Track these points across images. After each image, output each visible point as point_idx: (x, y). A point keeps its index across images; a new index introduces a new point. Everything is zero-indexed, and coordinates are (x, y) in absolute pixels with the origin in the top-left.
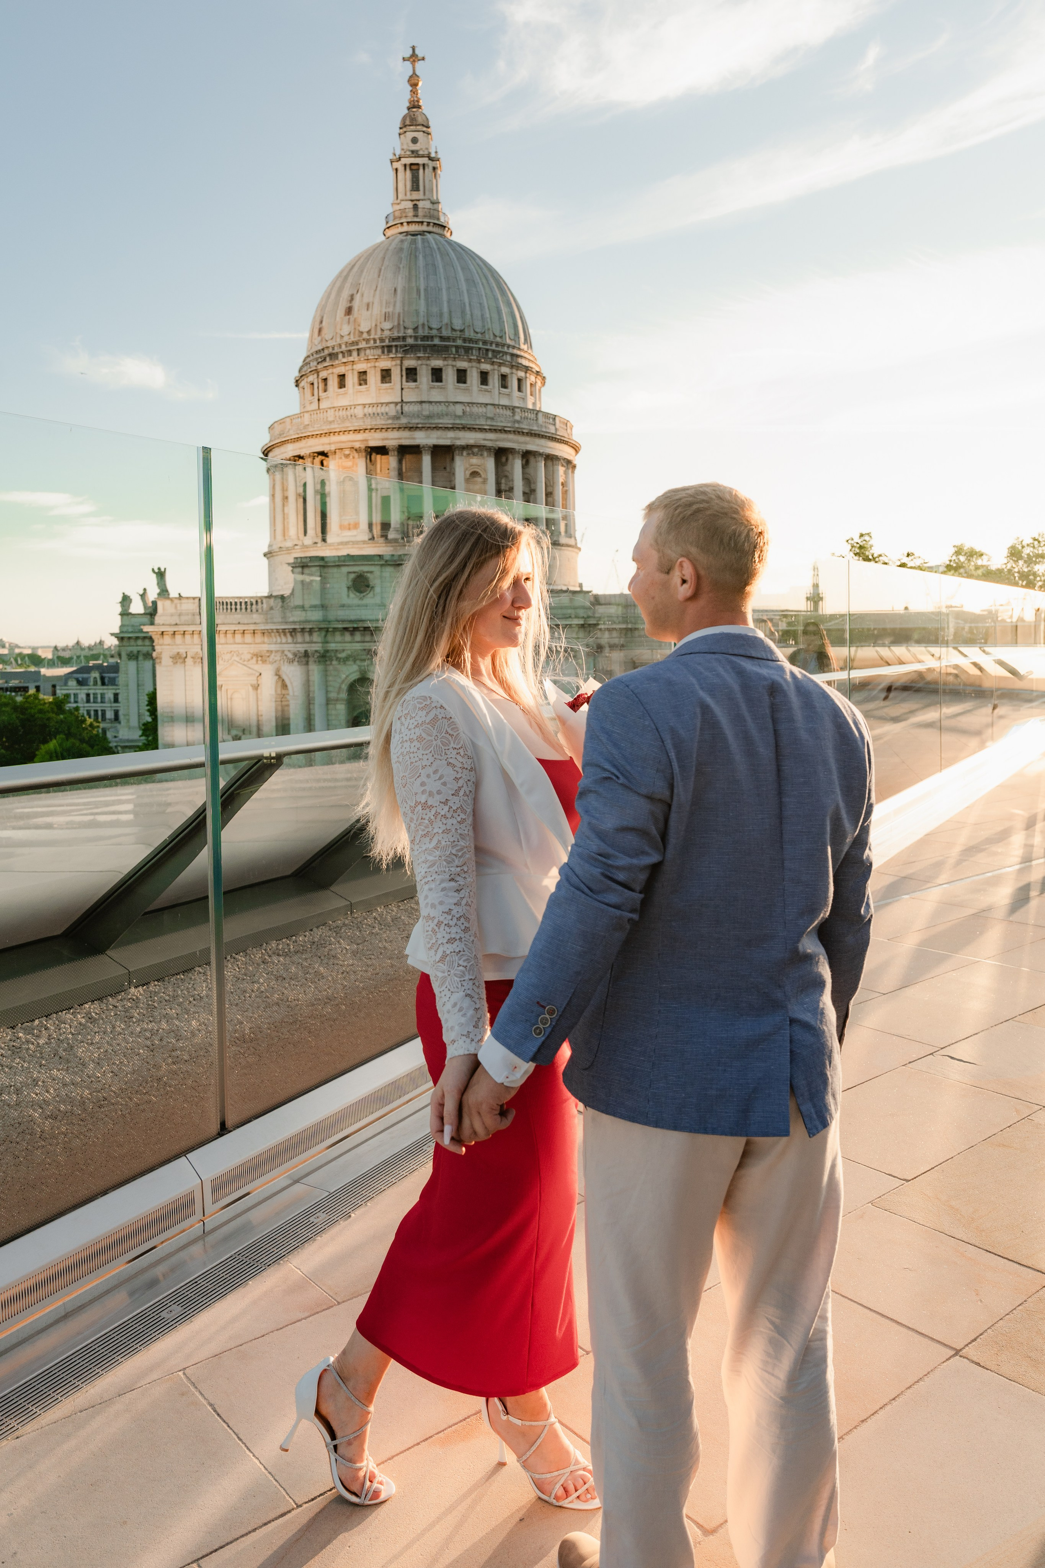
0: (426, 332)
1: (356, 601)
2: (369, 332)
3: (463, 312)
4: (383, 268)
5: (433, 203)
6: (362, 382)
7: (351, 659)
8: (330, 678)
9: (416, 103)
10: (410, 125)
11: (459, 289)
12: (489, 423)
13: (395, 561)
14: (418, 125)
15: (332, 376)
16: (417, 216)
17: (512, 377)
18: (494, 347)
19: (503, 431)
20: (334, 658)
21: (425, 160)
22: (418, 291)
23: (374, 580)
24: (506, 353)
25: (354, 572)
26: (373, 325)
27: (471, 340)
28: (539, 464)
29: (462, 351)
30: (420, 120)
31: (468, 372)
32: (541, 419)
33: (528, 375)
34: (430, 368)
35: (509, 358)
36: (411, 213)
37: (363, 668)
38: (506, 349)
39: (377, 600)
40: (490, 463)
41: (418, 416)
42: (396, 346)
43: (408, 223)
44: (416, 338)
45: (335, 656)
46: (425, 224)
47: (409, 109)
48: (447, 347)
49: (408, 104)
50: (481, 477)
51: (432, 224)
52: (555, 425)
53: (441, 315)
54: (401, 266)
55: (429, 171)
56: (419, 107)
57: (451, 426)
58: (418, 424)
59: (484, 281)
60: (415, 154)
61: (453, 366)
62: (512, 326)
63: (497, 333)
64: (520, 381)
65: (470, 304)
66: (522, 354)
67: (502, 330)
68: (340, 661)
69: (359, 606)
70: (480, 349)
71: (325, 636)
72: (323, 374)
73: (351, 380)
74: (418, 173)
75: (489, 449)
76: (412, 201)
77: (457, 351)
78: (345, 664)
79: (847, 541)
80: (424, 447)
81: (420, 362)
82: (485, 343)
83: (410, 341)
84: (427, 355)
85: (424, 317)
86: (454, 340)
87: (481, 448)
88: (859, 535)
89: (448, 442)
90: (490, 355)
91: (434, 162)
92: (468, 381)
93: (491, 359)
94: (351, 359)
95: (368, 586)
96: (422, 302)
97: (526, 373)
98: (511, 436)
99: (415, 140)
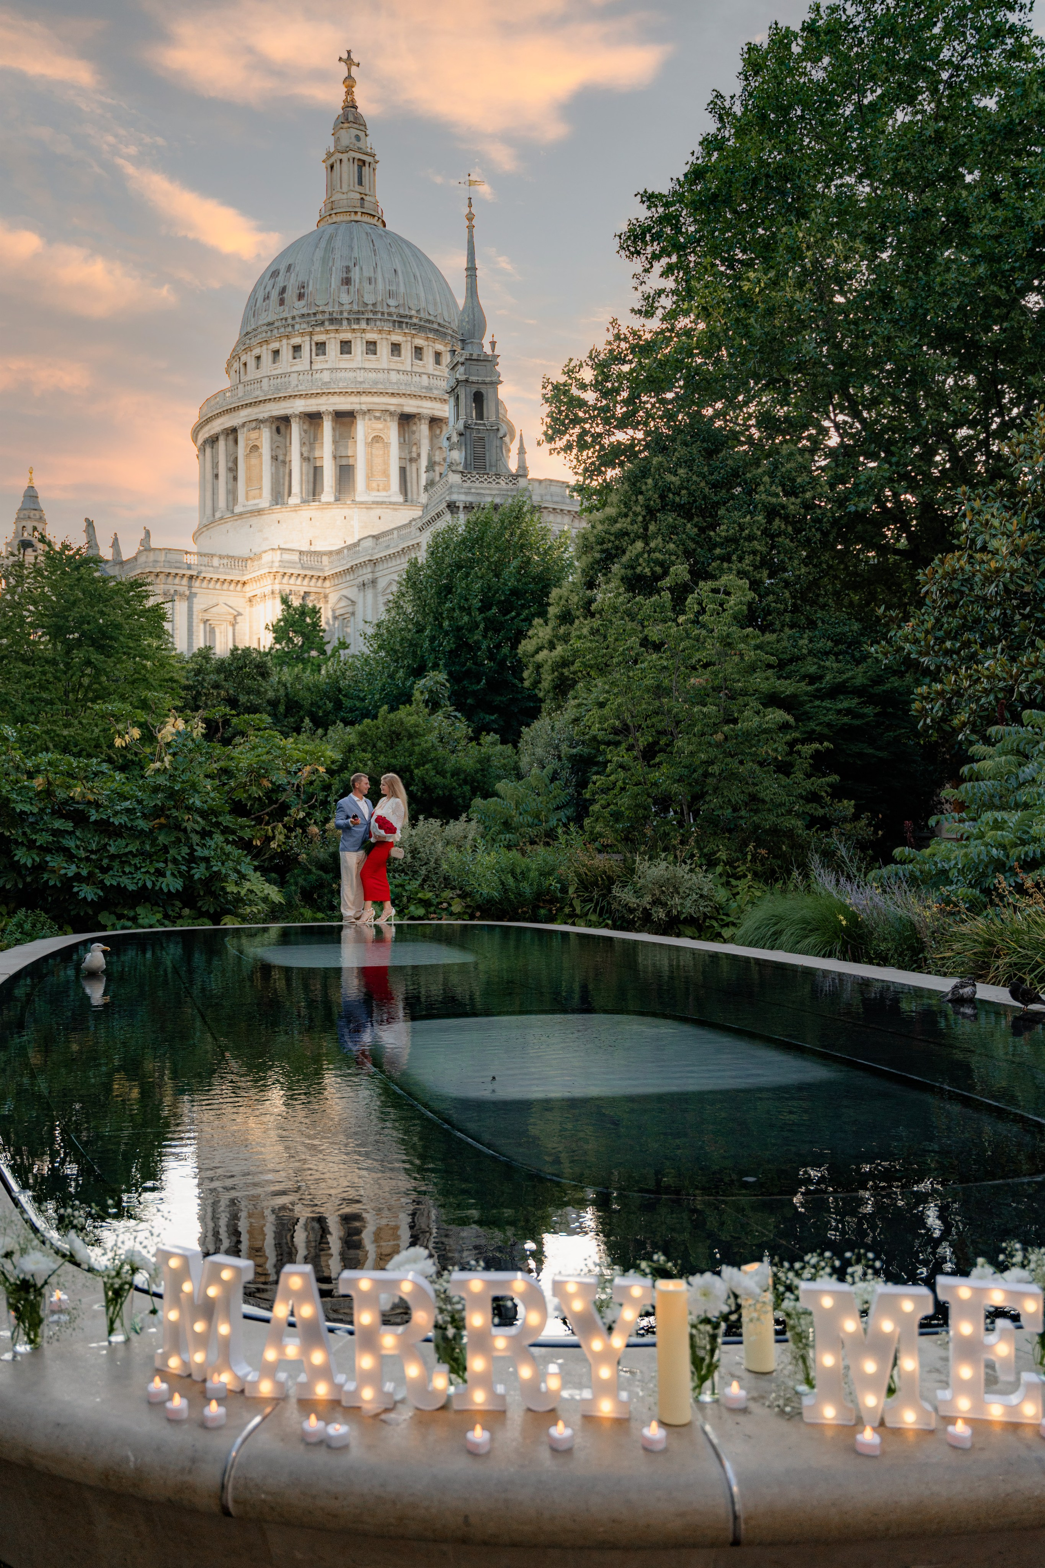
47: (344, 108)
49: (343, 104)
56: (353, 106)
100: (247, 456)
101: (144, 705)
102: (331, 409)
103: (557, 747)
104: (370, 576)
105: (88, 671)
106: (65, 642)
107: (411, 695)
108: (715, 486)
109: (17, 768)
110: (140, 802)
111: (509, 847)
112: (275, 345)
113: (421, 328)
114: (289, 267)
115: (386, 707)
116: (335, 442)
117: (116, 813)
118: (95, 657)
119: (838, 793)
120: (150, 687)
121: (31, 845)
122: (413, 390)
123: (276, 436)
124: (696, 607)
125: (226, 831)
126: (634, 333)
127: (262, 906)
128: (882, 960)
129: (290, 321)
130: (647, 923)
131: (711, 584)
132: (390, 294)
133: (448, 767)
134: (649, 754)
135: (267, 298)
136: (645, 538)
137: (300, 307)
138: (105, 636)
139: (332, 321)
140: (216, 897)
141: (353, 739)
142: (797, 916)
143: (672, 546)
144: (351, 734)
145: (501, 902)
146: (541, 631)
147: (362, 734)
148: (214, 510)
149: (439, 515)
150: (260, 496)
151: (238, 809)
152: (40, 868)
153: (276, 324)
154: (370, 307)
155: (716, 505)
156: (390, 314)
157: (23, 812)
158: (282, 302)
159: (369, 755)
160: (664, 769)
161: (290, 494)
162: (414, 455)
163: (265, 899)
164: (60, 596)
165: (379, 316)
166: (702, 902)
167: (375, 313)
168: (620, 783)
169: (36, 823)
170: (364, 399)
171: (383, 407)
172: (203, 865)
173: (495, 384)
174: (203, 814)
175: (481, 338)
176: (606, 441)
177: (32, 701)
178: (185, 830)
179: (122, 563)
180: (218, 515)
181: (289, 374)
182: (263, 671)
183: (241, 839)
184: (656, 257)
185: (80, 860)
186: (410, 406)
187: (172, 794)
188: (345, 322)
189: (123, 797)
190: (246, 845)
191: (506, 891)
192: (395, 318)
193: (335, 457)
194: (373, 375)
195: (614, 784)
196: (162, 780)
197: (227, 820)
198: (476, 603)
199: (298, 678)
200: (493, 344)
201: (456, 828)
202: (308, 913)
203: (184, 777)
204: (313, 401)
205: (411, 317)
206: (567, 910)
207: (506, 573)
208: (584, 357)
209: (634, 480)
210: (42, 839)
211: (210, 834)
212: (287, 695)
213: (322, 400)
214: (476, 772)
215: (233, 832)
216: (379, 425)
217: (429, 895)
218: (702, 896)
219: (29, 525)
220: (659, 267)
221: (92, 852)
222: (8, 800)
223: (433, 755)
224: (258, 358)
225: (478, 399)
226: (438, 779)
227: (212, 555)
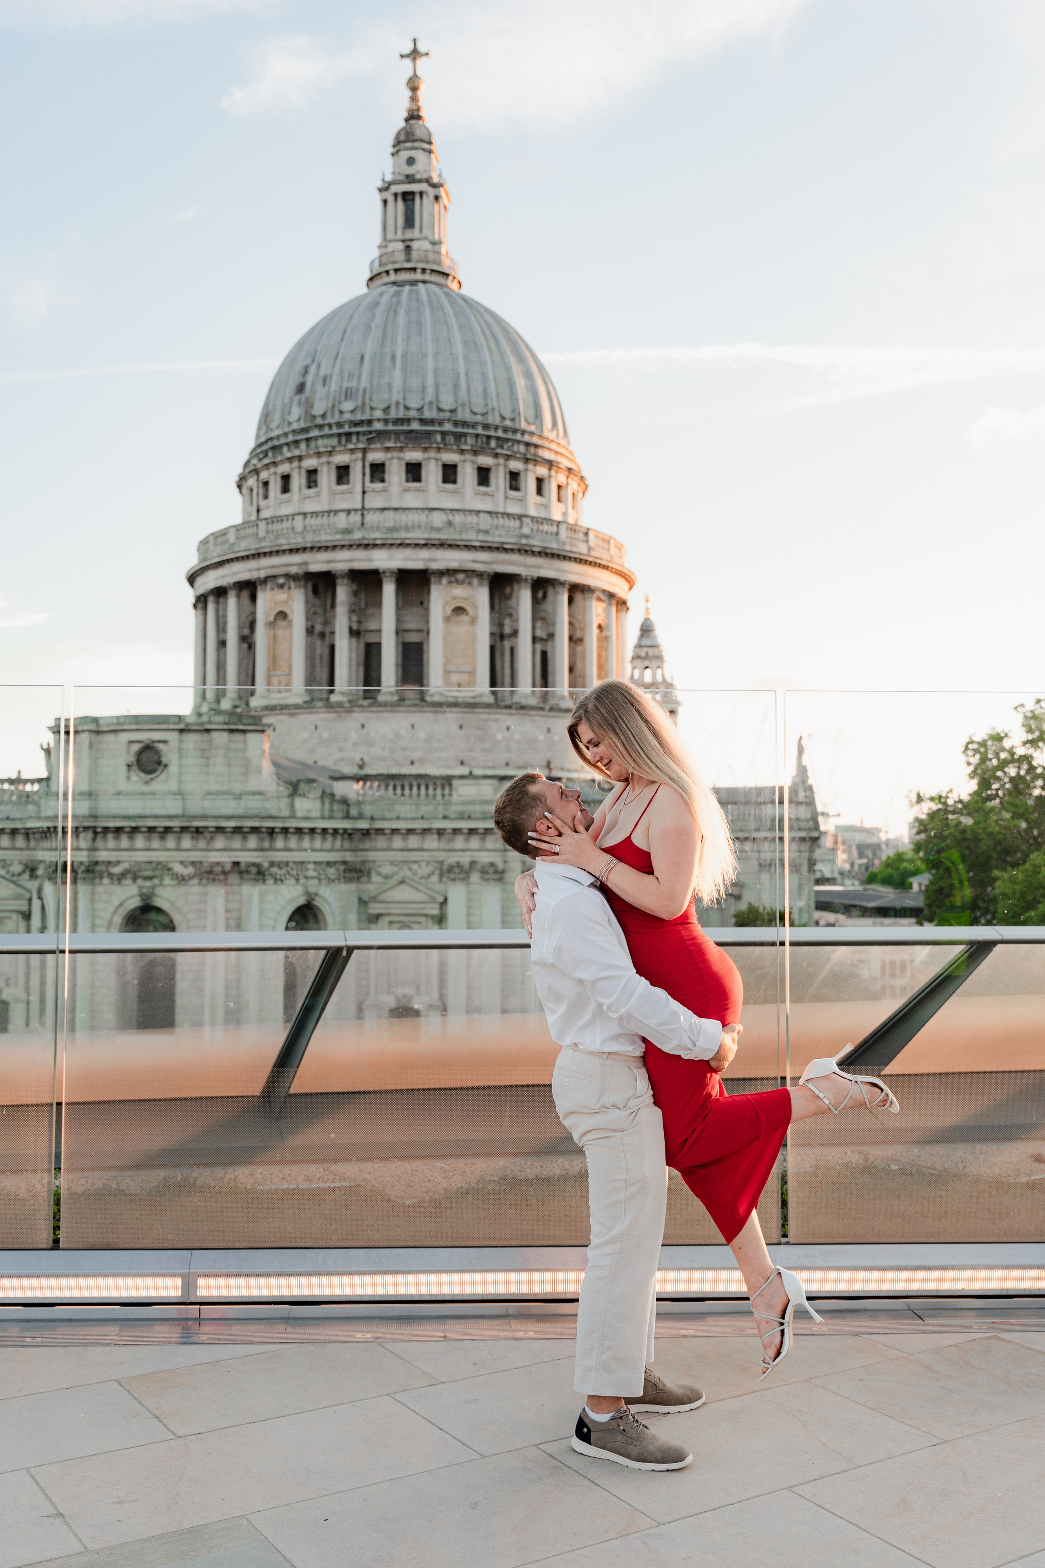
0: (401, 414)
1: (140, 787)
2: (323, 416)
3: (456, 386)
4: (349, 329)
5: (434, 243)
6: (312, 484)
7: (129, 876)
8: (99, 906)
9: (416, 113)
10: (405, 142)
11: (452, 354)
12: (482, 537)
13: (202, 724)
14: (417, 140)
15: (273, 477)
16: (408, 260)
17: (526, 476)
18: (500, 433)
19: (501, 549)
20: (105, 874)
21: (423, 187)
22: (393, 358)
23: (169, 754)
24: (519, 442)
25: (139, 742)
26: (330, 405)
27: (465, 424)
28: (559, 597)
29: (450, 439)
30: (419, 133)
31: (459, 469)
32: (563, 533)
33: (553, 473)
34: (403, 463)
35: (522, 448)
36: (401, 256)
37: (145, 890)
38: (518, 436)
39: (173, 785)
40: (482, 595)
41: (378, 529)
42: (358, 433)
43: (396, 270)
44: (386, 421)
45: (107, 871)
46: (419, 271)
47: (407, 120)
48: (429, 434)
49: (405, 115)
50: (468, 614)
51: (428, 271)
52: (587, 541)
53: (424, 389)
54: (373, 325)
55: (428, 201)
56: (419, 117)
57: (422, 542)
58: (375, 539)
59: (492, 344)
60: (410, 179)
61: (437, 459)
62: (532, 405)
63: (507, 414)
64: (540, 481)
65: (467, 374)
66: (546, 444)
67: (515, 410)
68: (112, 879)
69: (142, 794)
70: (477, 436)
71: (94, 839)
72: (264, 475)
73: (298, 481)
74: (413, 204)
75: (480, 575)
76: (404, 241)
77: (443, 439)
78: (119, 883)
79: (1016, 708)
80: (384, 572)
81: (389, 455)
82: (486, 427)
83: (378, 426)
84: (398, 445)
85: (399, 392)
86: (441, 423)
87: (470, 573)
88: (1035, 701)
89: (419, 565)
90: (493, 444)
91: (437, 190)
92: (460, 479)
93: (493, 449)
94: (297, 453)
95: (159, 763)
96: (398, 373)
97: (550, 469)
98: (515, 557)
99: (411, 161)
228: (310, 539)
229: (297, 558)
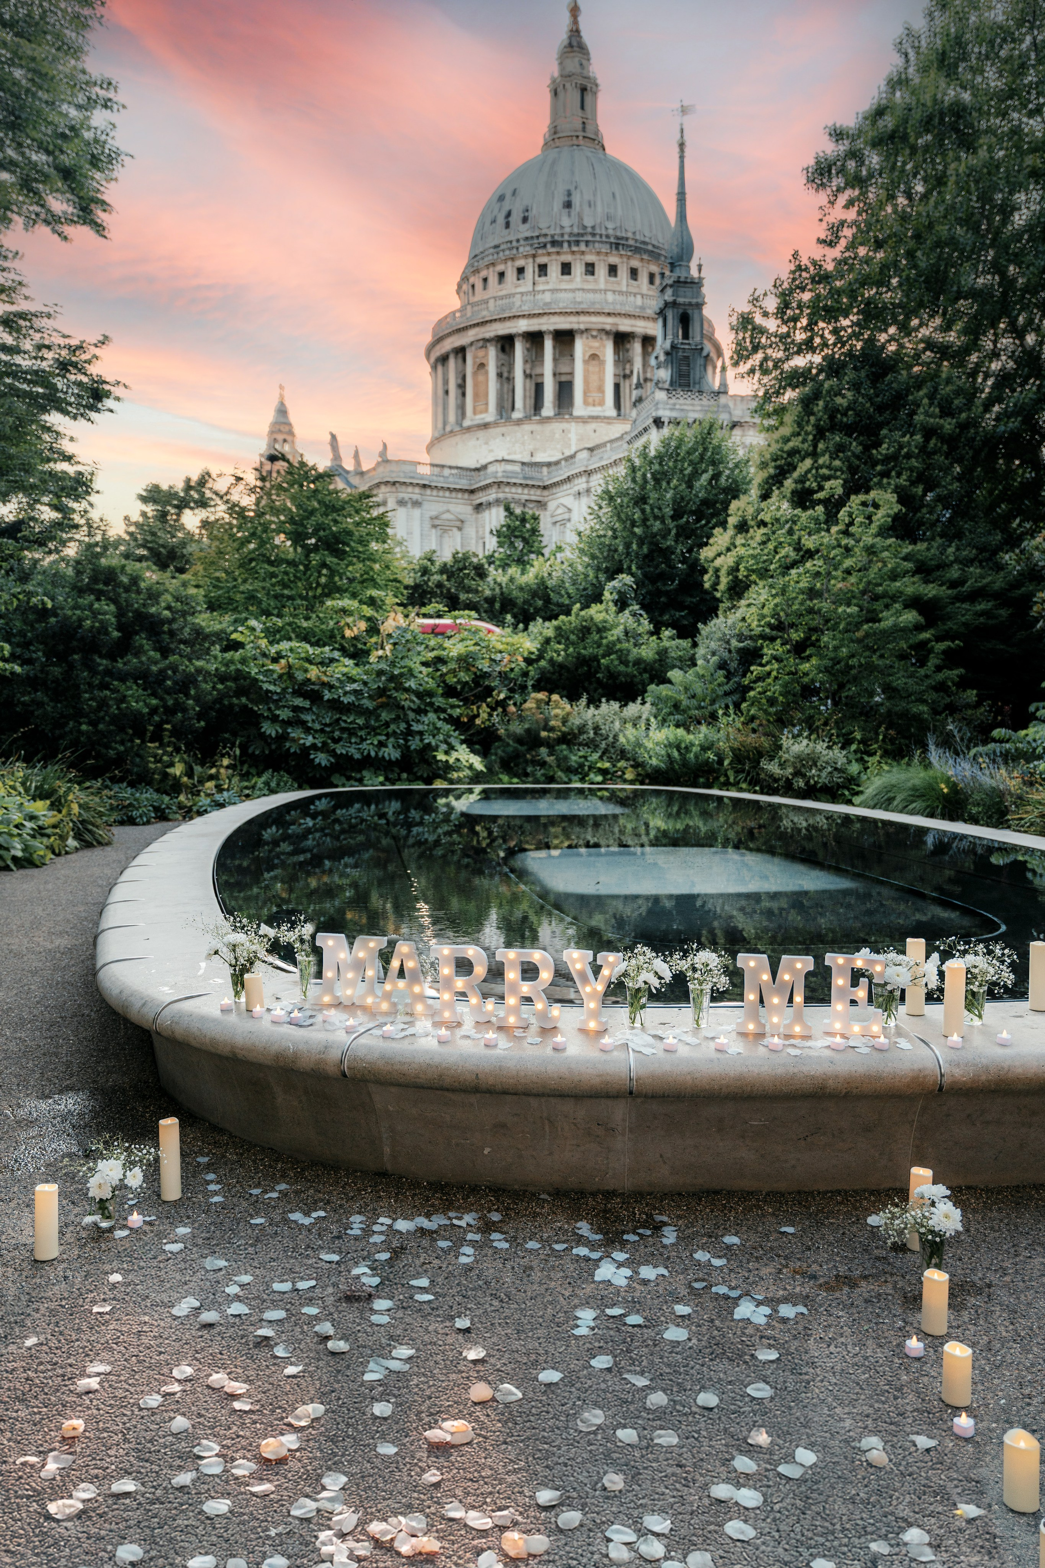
100: (475, 374)
101: (372, 602)
102: (552, 328)
103: (728, 642)
104: (585, 486)
105: (324, 571)
106: (304, 546)
107: (602, 594)
108: (880, 408)
109: (264, 655)
110: (365, 683)
111: (677, 726)
112: (500, 268)
113: (637, 250)
114: (514, 193)
115: (578, 605)
116: (555, 360)
117: (345, 693)
118: (330, 560)
119: (963, 684)
120: (376, 586)
121: (275, 719)
122: (627, 309)
123: (502, 356)
124: (847, 520)
125: (438, 710)
126: (814, 263)
127: (467, 772)
128: (974, 820)
129: (515, 244)
130: (788, 789)
131: (862, 497)
132: (609, 218)
133: (631, 658)
134: (799, 649)
135: (494, 221)
136: (814, 455)
137: (524, 231)
138: (338, 541)
139: (554, 243)
140: (429, 764)
141: (550, 633)
142: (910, 784)
143: (837, 463)
144: (548, 629)
145: (666, 772)
146: (721, 538)
147: (558, 628)
148: (445, 423)
149: (645, 430)
150: (486, 411)
151: (450, 692)
152: (283, 738)
153: (502, 247)
154: (589, 230)
155: (881, 426)
156: (607, 236)
157: (268, 691)
158: (508, 225)
159: (562, 647)
160: (814, 661)
161: (513, 408)
162: (628, 372)
163: (471, 767)
164: (299, 506)
165: (598, 238)
166: (836, 774)
167: (594, 235)
168: (774, 673)
169: (280, 700)
170: (583, 318)
171: (600, 327)
172: (418, 738)
173: (699, 306)
174: (420, 695)
175: (689, 260)
176: (786, 367)
177: (276, 597)
178: (403, 707)
179: (362, 474)
180: (448, 429)
181: (514, 295)
182: (480, 572)
183: (450, 716)
184: (839, 190)
185: (316, 731)
186: (625, 326)
187: (392, 678)
188: (566, 245)
189: (352, 680)
190: (455, 722)
191: (672, 763)
192: (612, 240)
193: (555, 375)
194: (590, 296)
195: (769, 674)
196: (383, 666)
197: (439, 701)
198: (668, 511)
199: (512, 580)
200: (700, 267)
201: (633, 709)
202: (505, 778)
203: (402, 663)
204: (535, 321)
205: (627, 239)
206: (722, 779)
207: (697, 484)
208: (769, 286)
209: (807, 403)
210: (284, 714)
211: (426, 712)
212: (502, 593)
213: (544, 320)
214: (655, 661)
215: (444, 711)
216: (595, 344)
217: (607, 765)
218: (836, 769)
219: (280, 437)
220: (842, 199)
221: (326, 725)
222: (256, 680)
223: (618, 647)
224: (485, 280)
225: (685, 321)
226: (622, 668)
227: (443, 466)
228: (618, 309)
229: (610, 320)
